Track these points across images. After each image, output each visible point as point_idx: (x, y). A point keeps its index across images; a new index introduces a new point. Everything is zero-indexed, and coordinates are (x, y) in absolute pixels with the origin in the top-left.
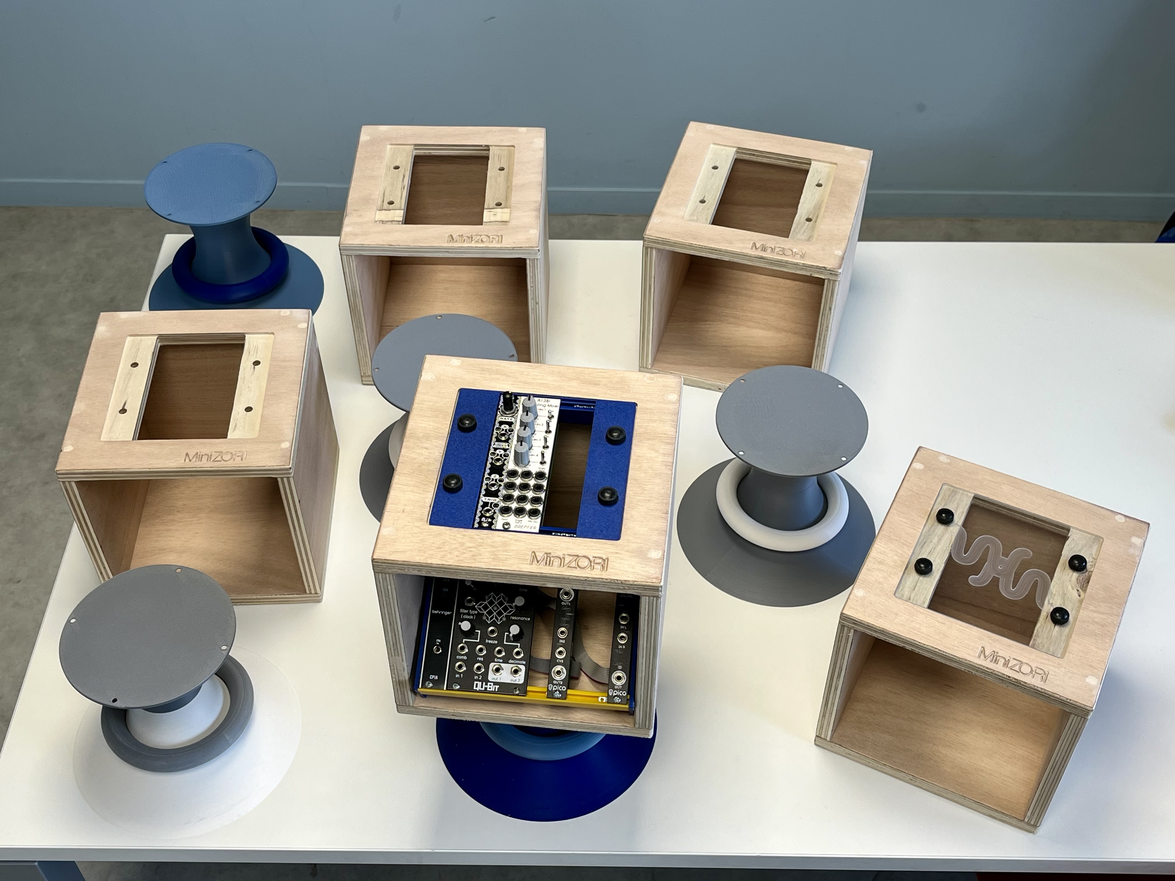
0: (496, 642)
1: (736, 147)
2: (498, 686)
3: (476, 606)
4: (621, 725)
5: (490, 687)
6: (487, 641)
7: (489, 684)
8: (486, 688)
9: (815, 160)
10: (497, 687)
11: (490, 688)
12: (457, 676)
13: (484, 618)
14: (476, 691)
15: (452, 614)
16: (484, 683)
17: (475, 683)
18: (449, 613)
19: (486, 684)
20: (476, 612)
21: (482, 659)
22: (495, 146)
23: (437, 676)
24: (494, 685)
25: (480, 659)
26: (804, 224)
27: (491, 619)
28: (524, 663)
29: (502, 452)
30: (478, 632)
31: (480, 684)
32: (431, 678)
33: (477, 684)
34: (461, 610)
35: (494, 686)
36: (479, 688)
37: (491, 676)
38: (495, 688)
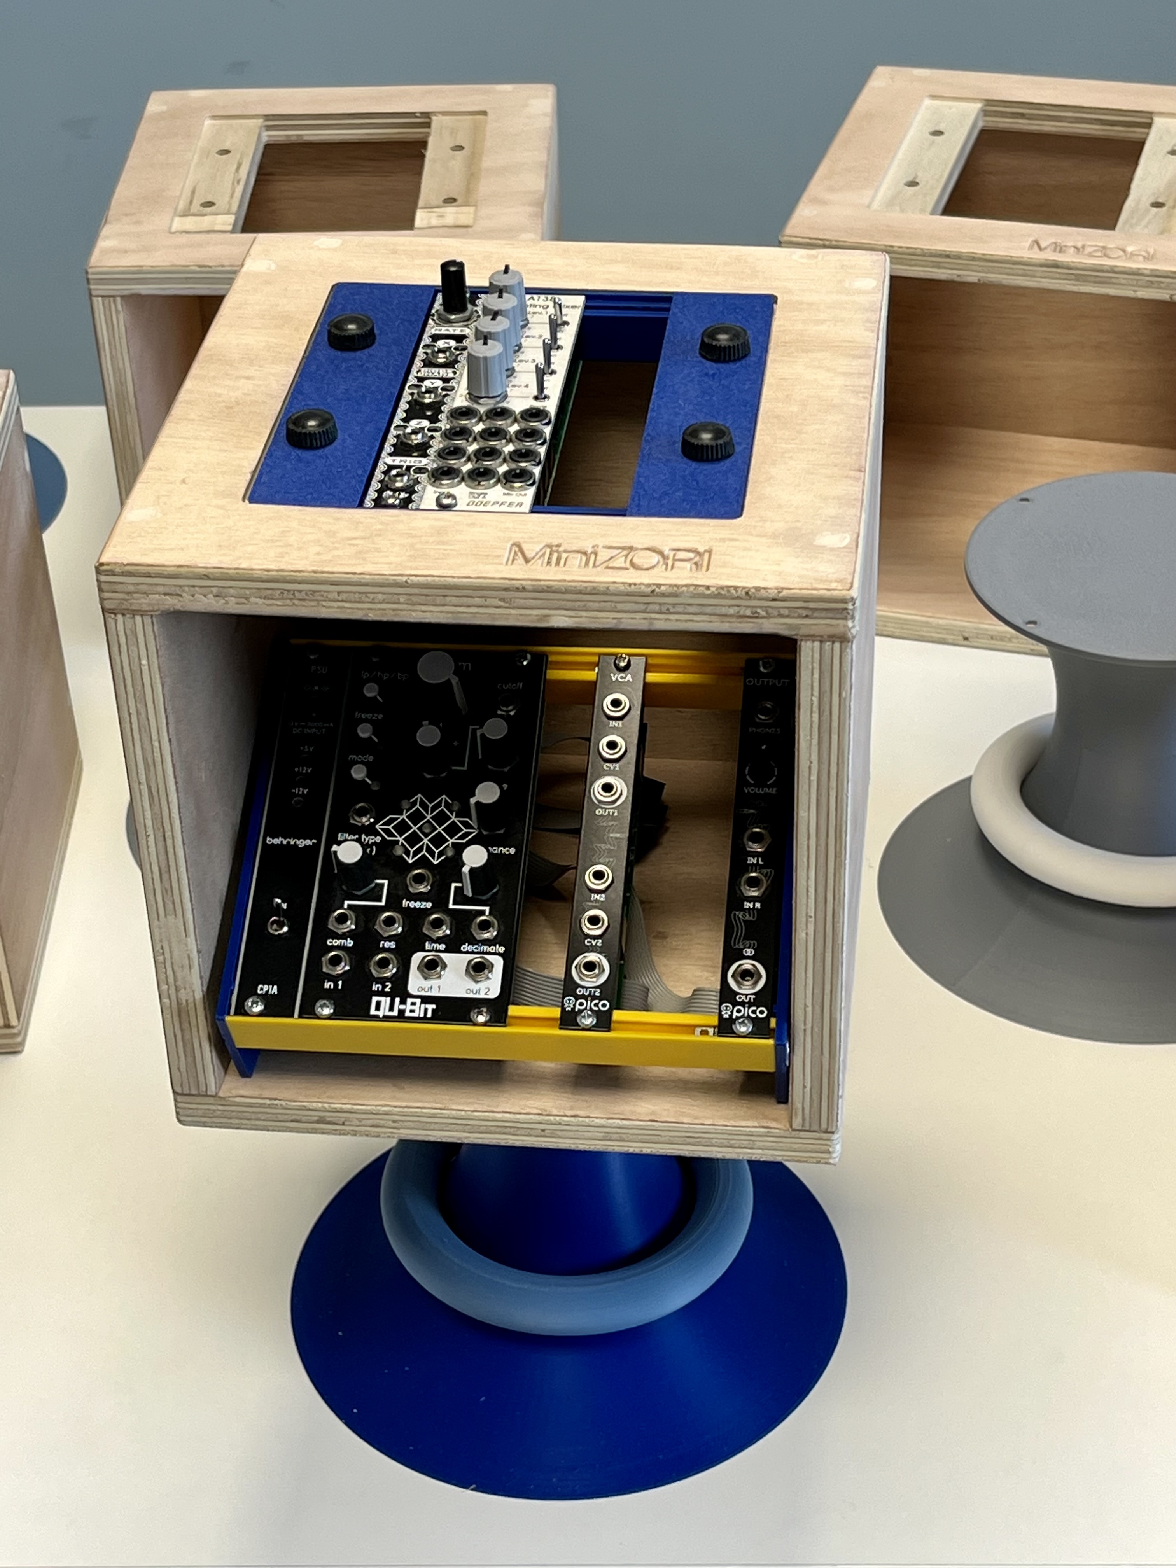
0: (429, 905)
1: (981, 100)
2: (434, 1006)
3: (377, 827)
4: (756, 1124)
5: (413, 1007)
6: (405, 903)
7: (409, 1001)
8: (402, 1012)
9: (1161, 114)
10: (431, 1007)
11: (412, 1011)
12: (328, 985)
13: (399, 851)
14: (376, 1018)
15: (316, 847)
16: (397, 1000)
17: (375, 999)
18: (308, 842)
19: (403, 1002)
20: (378, 839)
21: (392, 945)
22: (444, 113)
23: (275, 987)
24: (422, 1003)
25: (387, 945)
26: (1147, 211)
27: (416, 853)
28: (502, 950)
29: (439, 383)
30: (383, 885)
31: (385, 1001)
32: (259, 992)
33: (378, 1004)
34: (340, 835)
35: (423, 1006)
36: (384, 1011)
37: (416, 983)
38: (426, 1010)
